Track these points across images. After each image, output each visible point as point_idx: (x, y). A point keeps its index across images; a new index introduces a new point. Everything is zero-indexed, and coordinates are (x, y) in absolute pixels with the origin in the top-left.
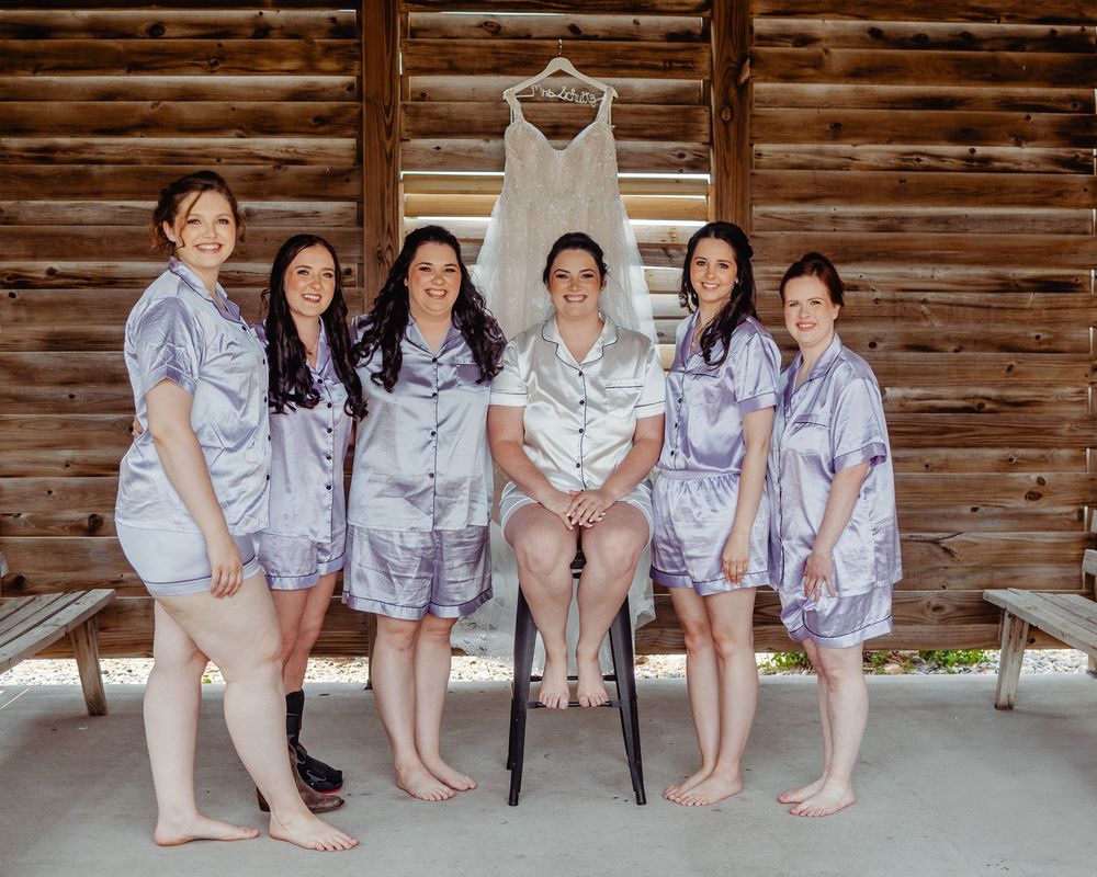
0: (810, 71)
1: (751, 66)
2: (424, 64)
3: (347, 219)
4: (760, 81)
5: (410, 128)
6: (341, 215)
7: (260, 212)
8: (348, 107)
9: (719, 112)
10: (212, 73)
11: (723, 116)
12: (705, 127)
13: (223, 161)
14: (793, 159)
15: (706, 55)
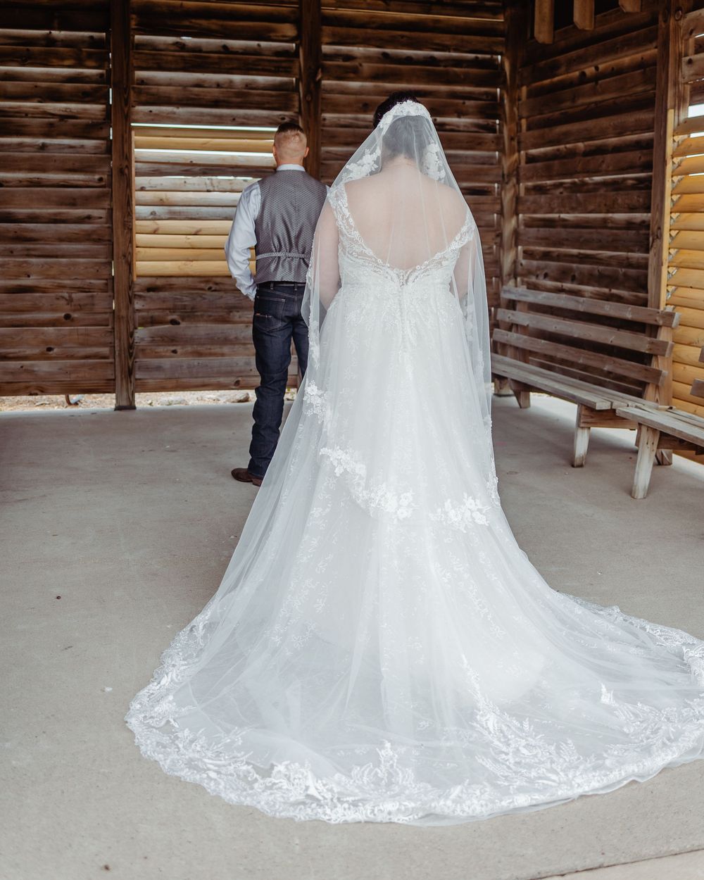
0: (352, 75)
1: (322, 71)
2: (144, 65)
3: (100, 150)
4: (326, 80)
5: (136, 100)
6: (96, 147)
7: (51, 145)
8: (102, 87)
9: (305, 96)
10: (24, 65)
11: (307, 98)
12: (297, 104)
13: (29, 115)
14: (342, 122)
15: (297, 64)
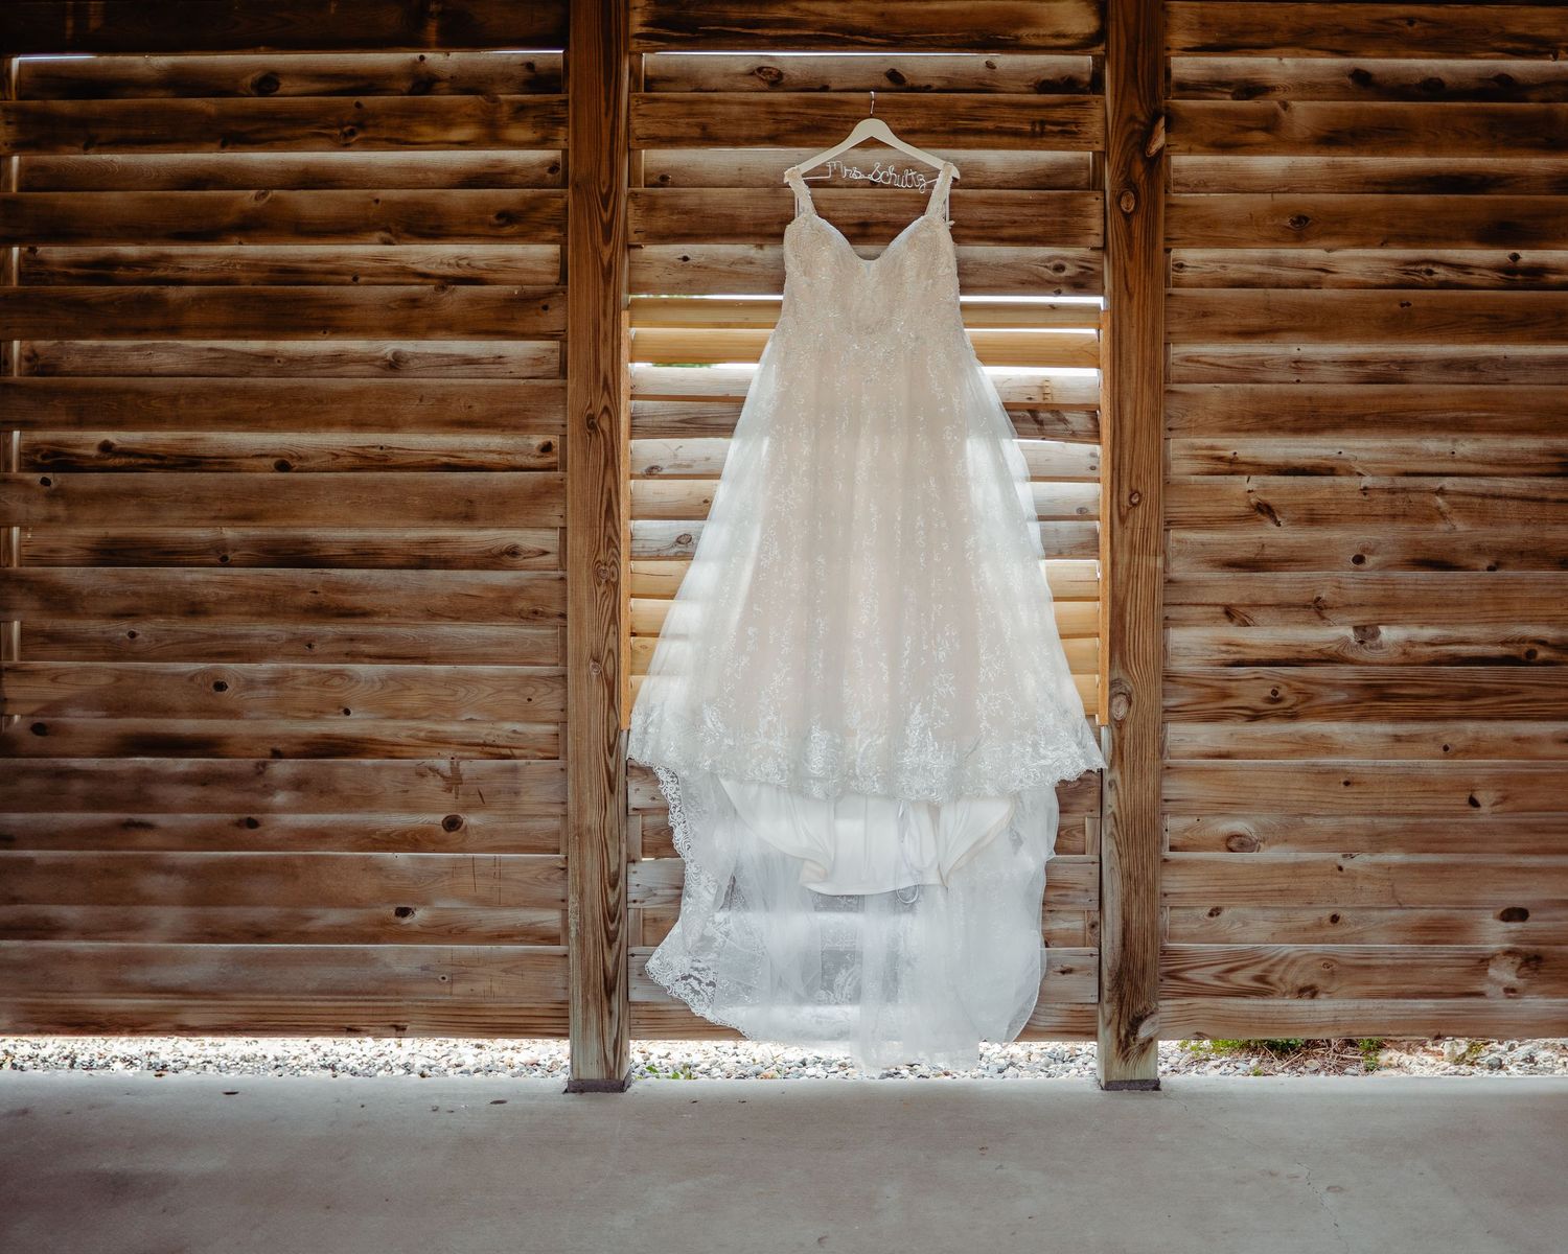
0: (1259, 136)
1: (1168, 128)
2: (664, 131)
3: (545, 367)
4: (1180, 152)
5: (642, 227)
6: (537, 361)
7: (416, 356)
8: (548, 196)
9: (1118, 200)
10: (346, 147)
11: (1123, 206)
12: (1096, 224)
13: (362, 279)
14: (1233, 272)
15: (1098, 113)
